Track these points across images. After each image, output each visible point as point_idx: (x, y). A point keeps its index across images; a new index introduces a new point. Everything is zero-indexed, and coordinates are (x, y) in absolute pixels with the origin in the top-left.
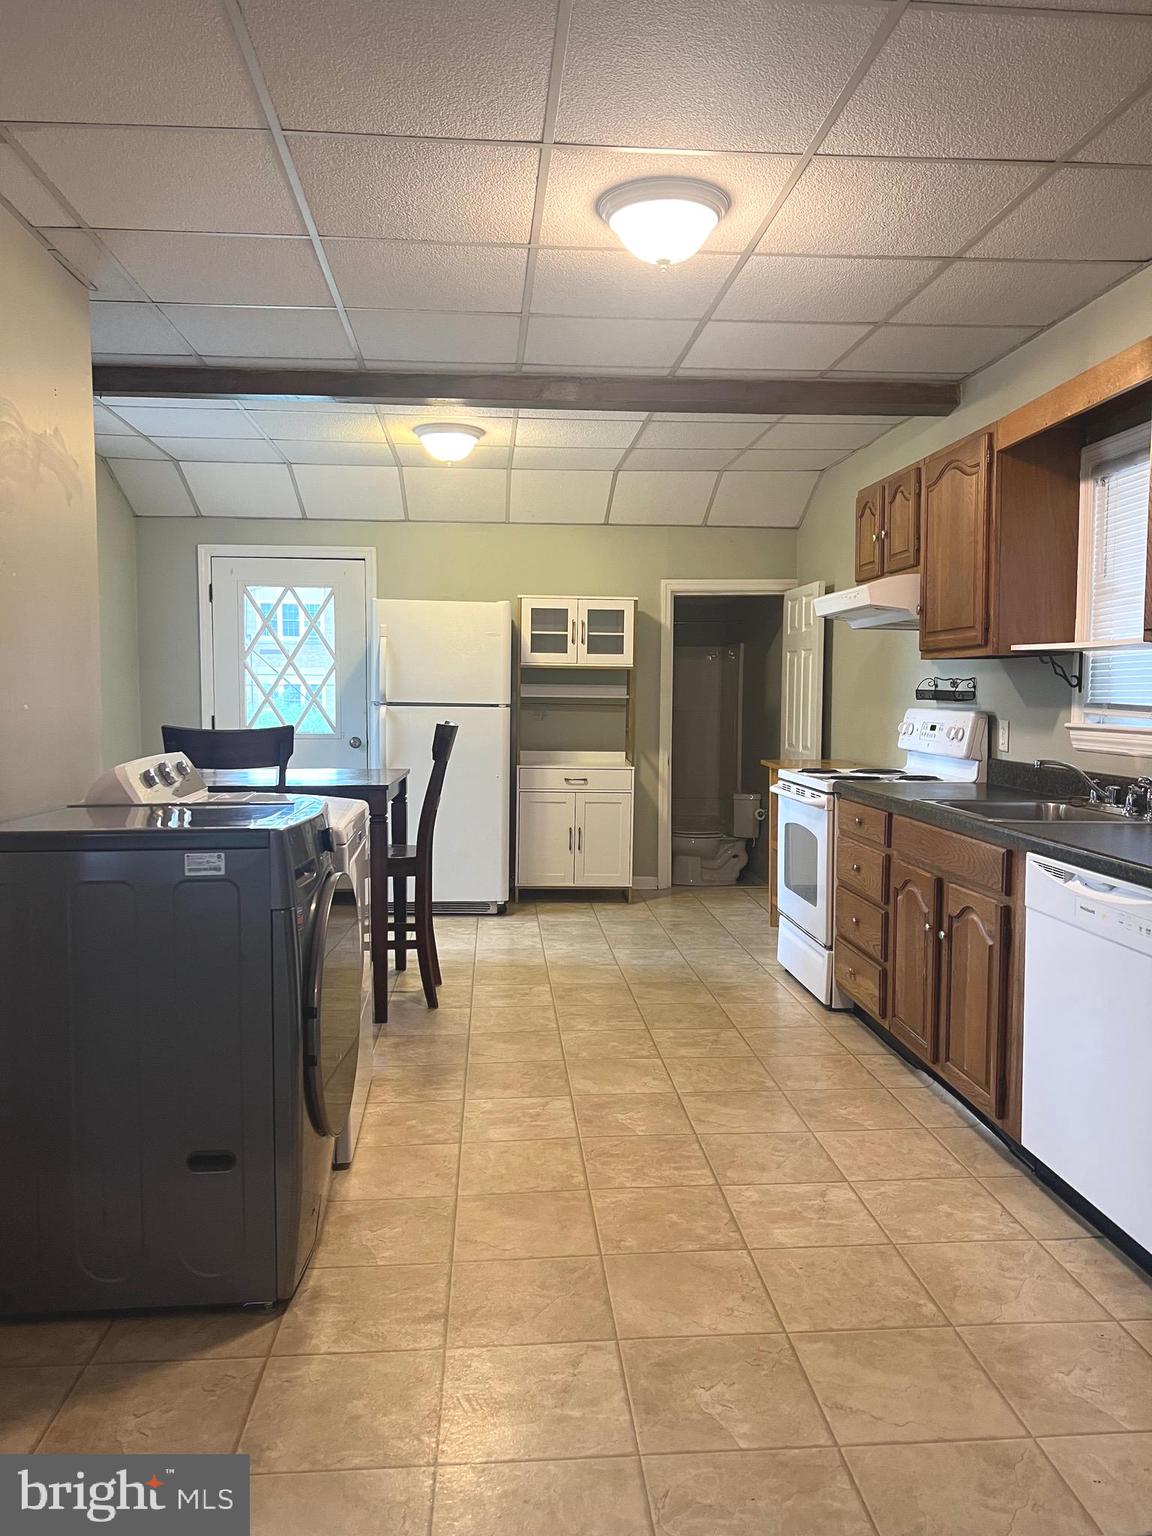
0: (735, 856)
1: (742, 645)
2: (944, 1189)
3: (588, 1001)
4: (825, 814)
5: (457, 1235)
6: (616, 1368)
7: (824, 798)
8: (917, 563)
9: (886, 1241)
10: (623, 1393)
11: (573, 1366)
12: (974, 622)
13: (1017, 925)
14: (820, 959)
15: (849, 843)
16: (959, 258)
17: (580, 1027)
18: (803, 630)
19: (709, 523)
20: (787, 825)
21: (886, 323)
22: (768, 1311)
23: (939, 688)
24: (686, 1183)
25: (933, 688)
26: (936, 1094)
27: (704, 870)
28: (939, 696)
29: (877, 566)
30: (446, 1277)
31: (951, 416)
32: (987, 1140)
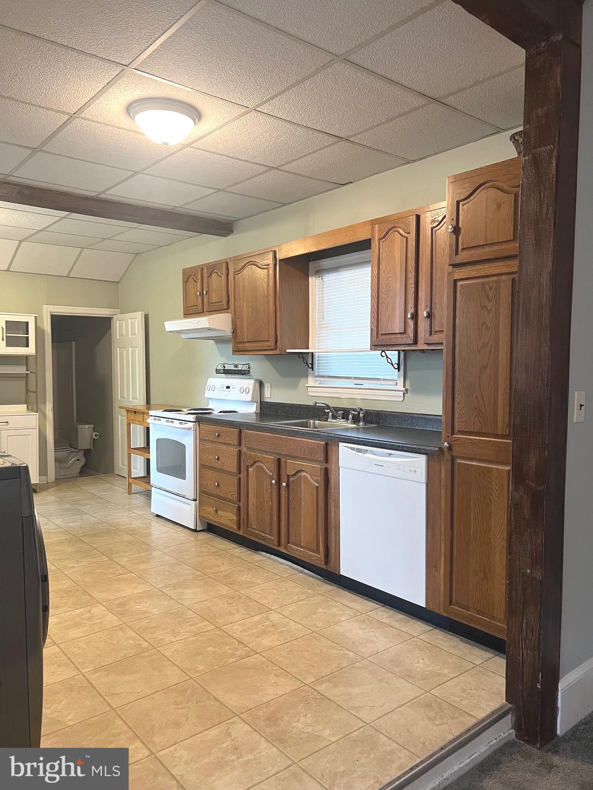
0: (78, 460)
1: (74, 343)
2: (313, 602)
3: (61, 551)
4: (192, 433)
5: (103, 694)
6: (249, 729)
7: (191, 425)
8: (228, 308)
9: (311, 632)
10: (263, 739)
11: (229, 736)
12: (269, 338)
13: (332, 476)
14: (189, 507)
15: (209, 446)
16: (277, 168)
17: (71, 565)
18: (130, 336)
19: (70, 276)
20: (158, 440)
21: (224, 190)
22: (291, 678)
23: (226, 368)
24: (202, 631)
25: (223, 368)
26: (275, 561)
27: (61, 469)
28: (227, 372)
29: (200, 307)
30: (117, 717)
31: (228, 237)
32: (312, 577)
